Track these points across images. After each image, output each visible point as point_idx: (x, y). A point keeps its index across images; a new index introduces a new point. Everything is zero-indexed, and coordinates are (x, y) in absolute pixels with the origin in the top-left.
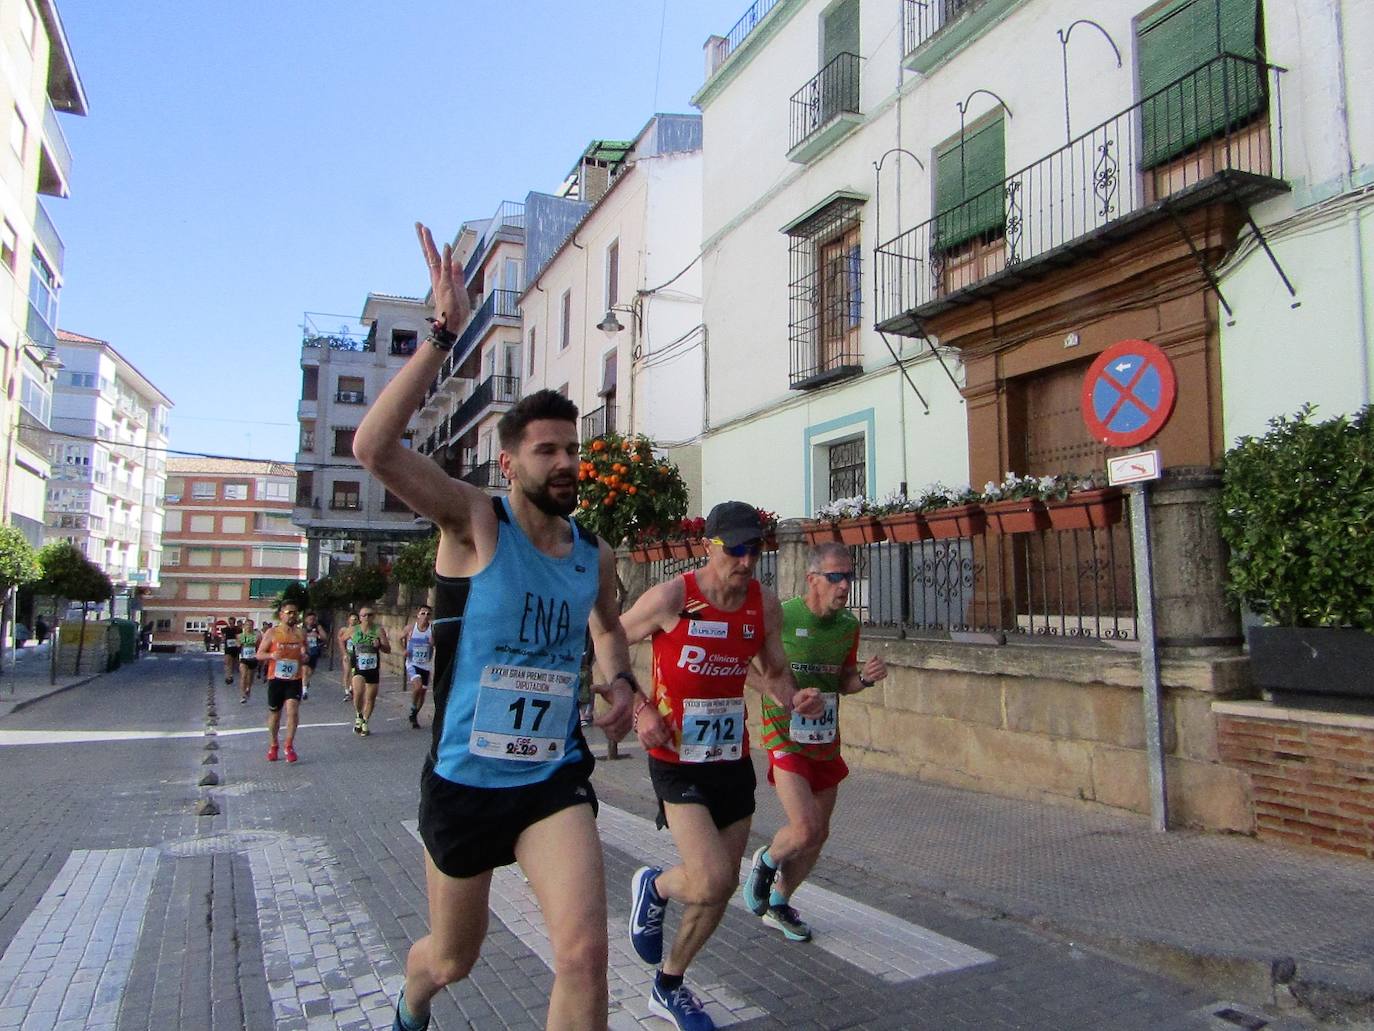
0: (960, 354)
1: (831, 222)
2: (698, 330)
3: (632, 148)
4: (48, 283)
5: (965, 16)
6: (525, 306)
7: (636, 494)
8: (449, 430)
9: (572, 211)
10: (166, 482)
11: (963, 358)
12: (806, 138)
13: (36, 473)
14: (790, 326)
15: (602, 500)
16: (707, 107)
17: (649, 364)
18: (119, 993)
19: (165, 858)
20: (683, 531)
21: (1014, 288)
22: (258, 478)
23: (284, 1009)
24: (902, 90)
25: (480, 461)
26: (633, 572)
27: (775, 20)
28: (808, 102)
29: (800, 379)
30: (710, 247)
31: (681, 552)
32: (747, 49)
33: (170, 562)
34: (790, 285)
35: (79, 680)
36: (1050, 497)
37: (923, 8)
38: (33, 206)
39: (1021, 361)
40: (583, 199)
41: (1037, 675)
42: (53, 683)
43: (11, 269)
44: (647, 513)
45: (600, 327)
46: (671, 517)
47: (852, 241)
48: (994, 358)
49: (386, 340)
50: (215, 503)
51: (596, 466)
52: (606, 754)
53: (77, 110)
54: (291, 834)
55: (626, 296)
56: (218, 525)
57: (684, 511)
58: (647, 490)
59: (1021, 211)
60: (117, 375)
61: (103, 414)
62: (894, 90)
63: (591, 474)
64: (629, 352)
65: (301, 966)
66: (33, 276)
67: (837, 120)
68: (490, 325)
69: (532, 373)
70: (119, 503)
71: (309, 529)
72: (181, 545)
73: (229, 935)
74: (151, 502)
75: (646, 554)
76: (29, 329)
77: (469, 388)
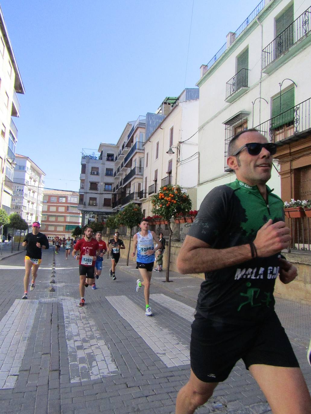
0: (279, 161)
1: (238, 120)
2: (197, 154)
3: (178, 99)
4: (13, 140)
5: (282, 56)
6: (145, 146)
7: (176, 203)
8: (123, 183)
9: (160, 118)
10: (44, 197)
11: (280, 163)
12: (231, 95)
13: (9, 194)
14: (225, 152)
15: (166, 205)
16: (201, 86)
17: (182, 164)
18: (27, 339)
19: (40, 303)
20: (190, 215)
21: (297, 140)
22: (69, 196)
23: (70, 347)
24: (261, 79)
25: (131, 192)
26: (175, 226)
27: (222, 60)
28: (232, 84)
29: (228, 169)
30: (201, 128)
31: (190, 220)
32: (213, 68)
33: (44, 219)
34: (225, 140)
35: (19, 252)
36: (305, 207)
37: (268, 54)
38: (10, 120)
39: (298, 164)
40: (163, 114)
41: (300, 262)
42: (12, 252)
43: (4, 137)
44: (179, 209)
45: (167, 153)
46: (187, 210)
47: (245, 126)
48: (290, 163)
49: (105, 157)
50: (56, 203)
51: (164, 194)
52: (165, 280)
53: (22, 92)
54: (74, 298)
55: (175, 143)
56: (57, 209)
57: (190, 208)
58: (179, 202)
59: (299, 116)
60: (31, 167)
61: (27, 177)
62: (259, 80)
63: (163, 197)
64: (176, 160)
65: (76, 336)
66: (10, 139)
67: (241, 89)
68: (135, 152)
69: (147, 166)
70: (31, 202)
71: (82, 211)
72: (47, 215)
73: (57, 326)
74: (39, 202)
75: (179, 221)
76: (8, 154)
77: (129, 171)
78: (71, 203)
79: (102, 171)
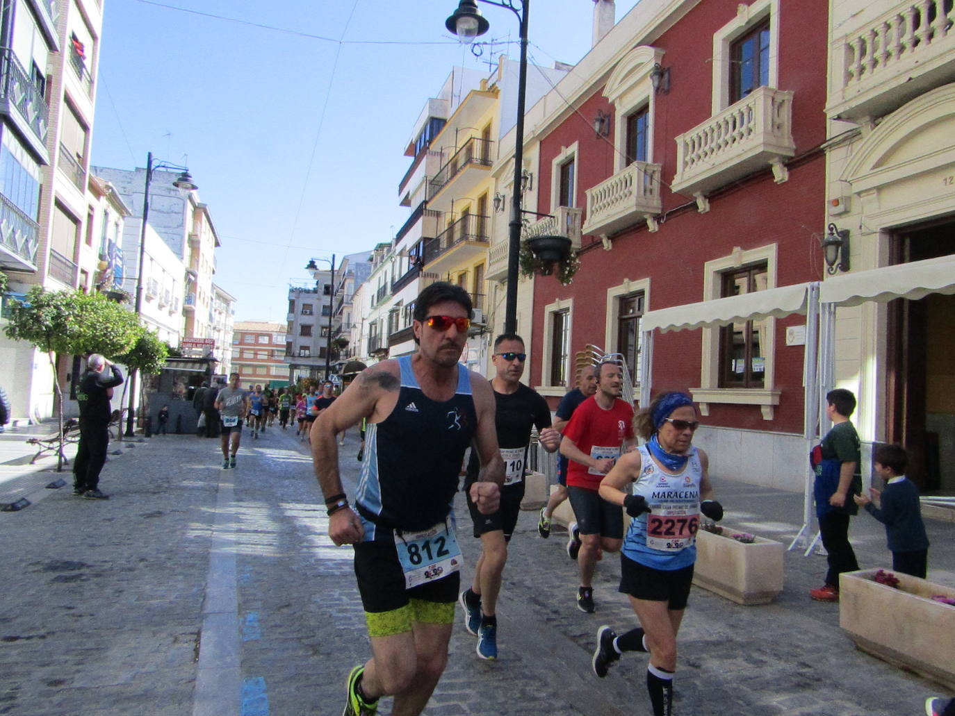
10: (234, 335)
22: (274, 334)
30: (370, 315)
49: (322, 289)
50: (254, 345)
56: (256, 354)
71: (290, 364)
72: (239, 364)
74: (227, 346)
78: (277, 345)
79: (317, 308)
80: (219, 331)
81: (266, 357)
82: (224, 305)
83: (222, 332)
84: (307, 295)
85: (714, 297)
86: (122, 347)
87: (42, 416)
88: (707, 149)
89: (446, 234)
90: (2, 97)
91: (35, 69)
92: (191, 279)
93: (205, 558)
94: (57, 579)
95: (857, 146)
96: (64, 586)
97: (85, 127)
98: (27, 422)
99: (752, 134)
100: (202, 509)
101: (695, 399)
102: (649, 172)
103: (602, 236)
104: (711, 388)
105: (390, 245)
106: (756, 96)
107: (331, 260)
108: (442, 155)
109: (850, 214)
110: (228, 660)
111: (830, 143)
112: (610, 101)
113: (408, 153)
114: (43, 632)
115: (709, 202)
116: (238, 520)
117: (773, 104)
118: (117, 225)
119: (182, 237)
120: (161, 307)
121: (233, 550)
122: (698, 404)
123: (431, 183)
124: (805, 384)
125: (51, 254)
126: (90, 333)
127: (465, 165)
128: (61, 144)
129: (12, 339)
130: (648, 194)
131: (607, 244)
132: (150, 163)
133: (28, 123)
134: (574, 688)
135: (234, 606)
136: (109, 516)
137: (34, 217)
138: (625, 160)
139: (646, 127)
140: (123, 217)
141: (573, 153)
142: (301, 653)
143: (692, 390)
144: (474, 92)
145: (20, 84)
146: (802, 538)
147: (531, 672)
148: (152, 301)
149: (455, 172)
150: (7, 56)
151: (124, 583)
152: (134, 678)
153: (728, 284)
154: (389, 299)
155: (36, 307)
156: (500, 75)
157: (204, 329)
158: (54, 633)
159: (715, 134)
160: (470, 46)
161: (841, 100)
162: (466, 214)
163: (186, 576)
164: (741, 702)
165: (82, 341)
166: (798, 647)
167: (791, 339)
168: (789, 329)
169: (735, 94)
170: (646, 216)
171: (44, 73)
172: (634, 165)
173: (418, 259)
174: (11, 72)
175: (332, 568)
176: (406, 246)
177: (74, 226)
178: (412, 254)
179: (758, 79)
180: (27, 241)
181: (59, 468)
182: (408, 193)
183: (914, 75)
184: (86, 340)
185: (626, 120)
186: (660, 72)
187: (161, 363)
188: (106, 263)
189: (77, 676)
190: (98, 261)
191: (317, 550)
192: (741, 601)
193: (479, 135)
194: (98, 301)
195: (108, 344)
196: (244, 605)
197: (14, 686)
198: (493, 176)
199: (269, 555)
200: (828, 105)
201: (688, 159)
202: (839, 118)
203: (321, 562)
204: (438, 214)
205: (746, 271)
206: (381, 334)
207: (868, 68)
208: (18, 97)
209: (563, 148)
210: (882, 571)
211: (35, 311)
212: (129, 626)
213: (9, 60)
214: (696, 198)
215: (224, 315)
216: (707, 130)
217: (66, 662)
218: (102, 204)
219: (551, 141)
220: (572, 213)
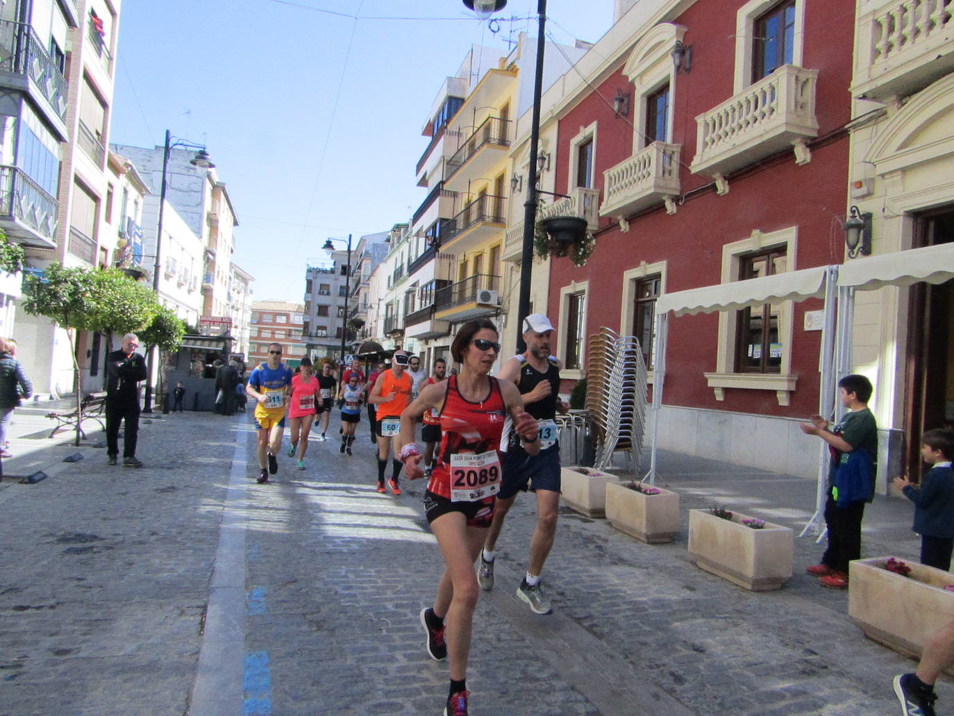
6: (370, 281)
22: (291, 313)
49: (339, 269)
50: (271, 324)
71: (307, 344)
72: (257, 343)
78: (294, 325)
79: (335, 288)
80: (237, 310)
81: (283, 337)
82: (242, 284)
83: (240, 312)
84: (324, 275)
85: (732, 280)
86: (139, 324)
87: (63, 392)
88: (728, 129)
89: (462, 214)
90: (22, 73)
91: (55, 46)
92: (209, 258)
93: (216, 533)
94: (69, 551)
95: (882, 126)
96: (76, 557)
97: (104, 105)
98: (48, 397)
99: (774, 113)
100: (215, 485)
101: (711, 384)
102: (669, 152)
103: (620, 217)
104: (727, 373)
105: (406, 226)
106: (778, 75)
107: (347, 240)
108: (459, 134)
109: (873, 196)
110: (233, 633)
111: (854, 123)
112: (630, 80)
113: (426, 133)
114: (52, 602)
115: (729, 184)
116: (249, 497)
117: (797, 83)
118: (136, 203)
119: (201, 217)
120: (180, 285)
121: (244, 526)
122: (713, 389)
123: (447, 164)
124: (821, 369)
125: (71, 231)
126: (107, 309)
127: (482, 145)
128: (80, 120)
129: (31, 315)
130: (667, 175)
131: (624, 226)
132: (168, 140)
133: (47, 100)
134: (576, 669)
135: (241, 581)
136: (124, 490)
137: (53, 194)
138: (644, 141)
139: (666, 107)
140: (143, 195)
141: (592, 133)
142: (304, 628)
143: (707, 375)
144: (492, 70)
145: (40, 60)
146: (814, 524)
147: (534, 652)
148: (171, 279)
149: (473, 151)
150: (26, 32)
151: (134, 556)
152: (139, 648)
153: (746, 268)
154: (405, 280)
155: (54, 283)
156: (519, 53)
157: (222, 308)
158: (63, 603)
159: (737, 113)
160: (487, 22)
161: (867, 79)
162: (483, 194)
163: (195, 550)
164: (744, 688)
165: (99, 317)
166: (805, 633)
167: (809, 324)
168: (807, 314)
169: (758, 72)
170: (664, 198)
171: (63, 50)
172: (653, 146)
173: (435, 240)
174: (30, 48)
175: (342, 546)
176: (422, 227)
177: (94, 203)
178: (428, 234)
179: (782, 58)
180: (47, 218)
181: (77, 442)
182: (426, 174)
183: (944, 52)
184: (105, 317)
185: (645, 99)
186: (681, 50)
187: (178, 341)
188: (125, 241)
189: (83, 646)
190: (117, 238)
191: (327, 528)
192: (749, 587)
193: (497, 114)
194: (116, 278)
195: (125, 321)
196: (251, 580)
197: (21, 654)
198: (510, 157)
199: (278, 531)
200: (853, 84)
201: (708, 139)
202: (864, 97)
203: (330, 539)
204: (455, 195)
205: (766, 254)
206: (397, 314)
207: (896, 44)
208: (38, 73)
209: (582, 128)
210: (893, 559)
211: (53, 287)
212: (137, 598)
213: (28, 35)
214: (715, 180)
215: (242, 294)
216: (729, 110)
217: (73, 632)
218: (121, 182)
219: (569, 121)
220: (589, 194)
